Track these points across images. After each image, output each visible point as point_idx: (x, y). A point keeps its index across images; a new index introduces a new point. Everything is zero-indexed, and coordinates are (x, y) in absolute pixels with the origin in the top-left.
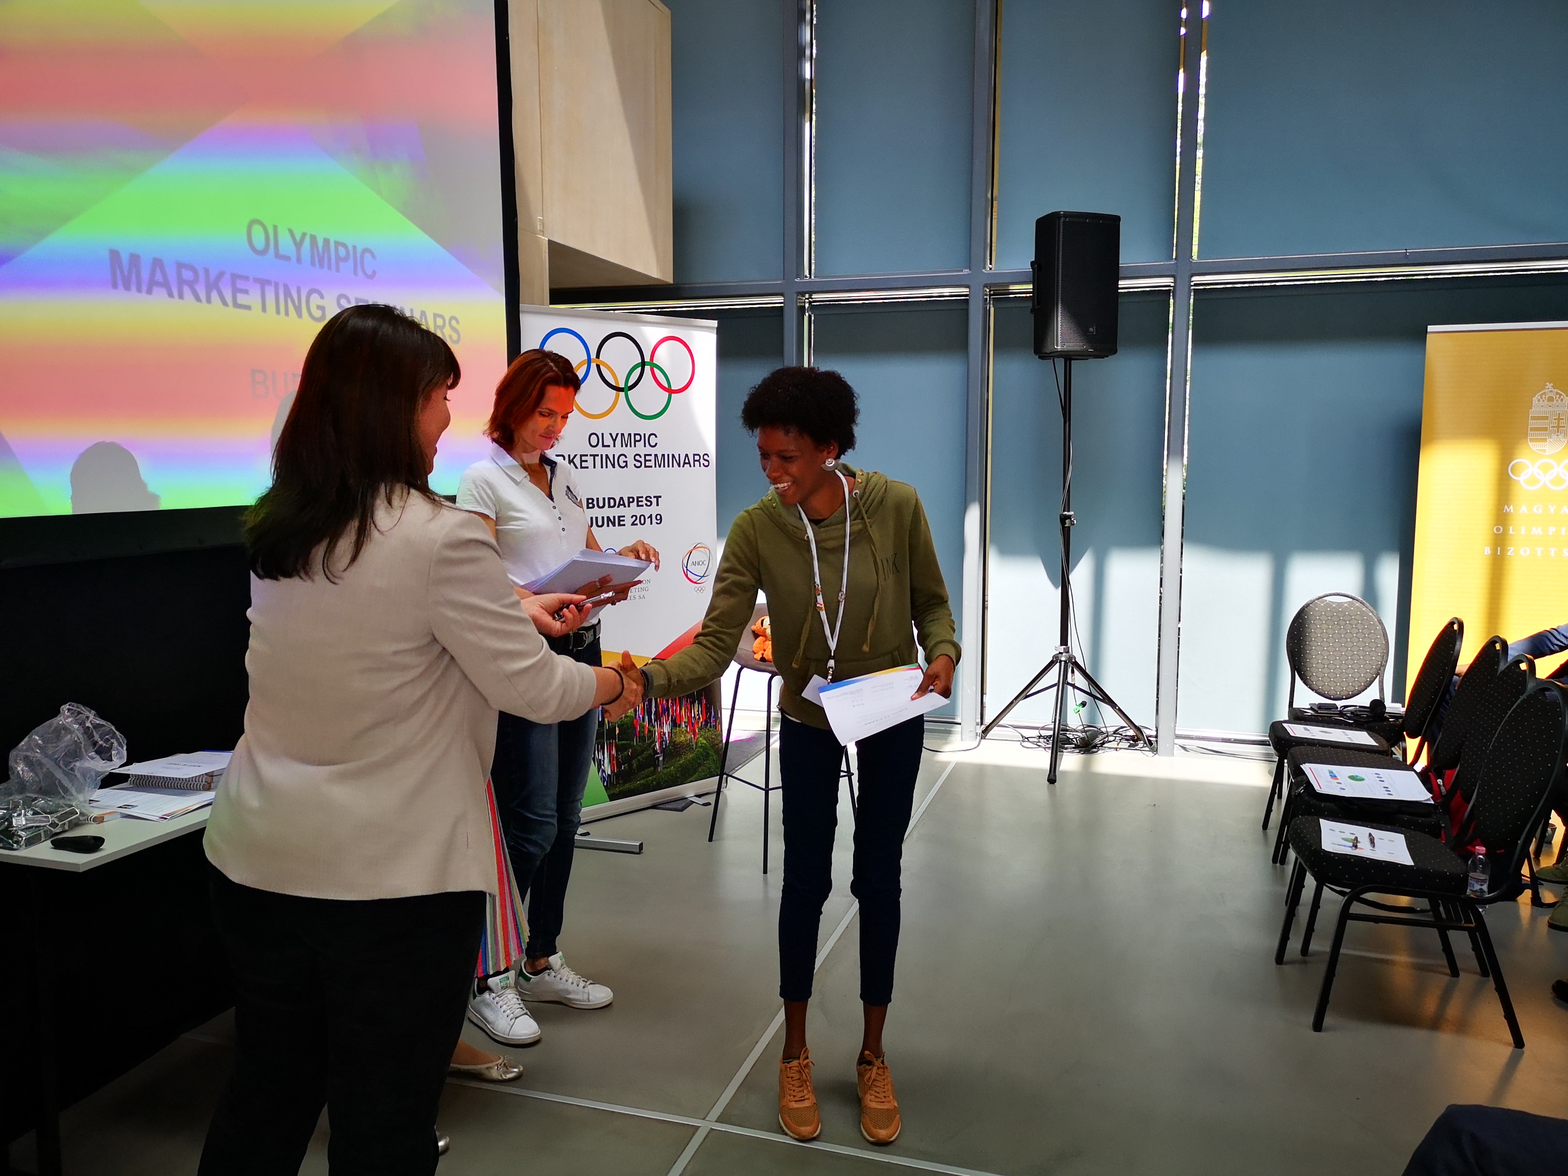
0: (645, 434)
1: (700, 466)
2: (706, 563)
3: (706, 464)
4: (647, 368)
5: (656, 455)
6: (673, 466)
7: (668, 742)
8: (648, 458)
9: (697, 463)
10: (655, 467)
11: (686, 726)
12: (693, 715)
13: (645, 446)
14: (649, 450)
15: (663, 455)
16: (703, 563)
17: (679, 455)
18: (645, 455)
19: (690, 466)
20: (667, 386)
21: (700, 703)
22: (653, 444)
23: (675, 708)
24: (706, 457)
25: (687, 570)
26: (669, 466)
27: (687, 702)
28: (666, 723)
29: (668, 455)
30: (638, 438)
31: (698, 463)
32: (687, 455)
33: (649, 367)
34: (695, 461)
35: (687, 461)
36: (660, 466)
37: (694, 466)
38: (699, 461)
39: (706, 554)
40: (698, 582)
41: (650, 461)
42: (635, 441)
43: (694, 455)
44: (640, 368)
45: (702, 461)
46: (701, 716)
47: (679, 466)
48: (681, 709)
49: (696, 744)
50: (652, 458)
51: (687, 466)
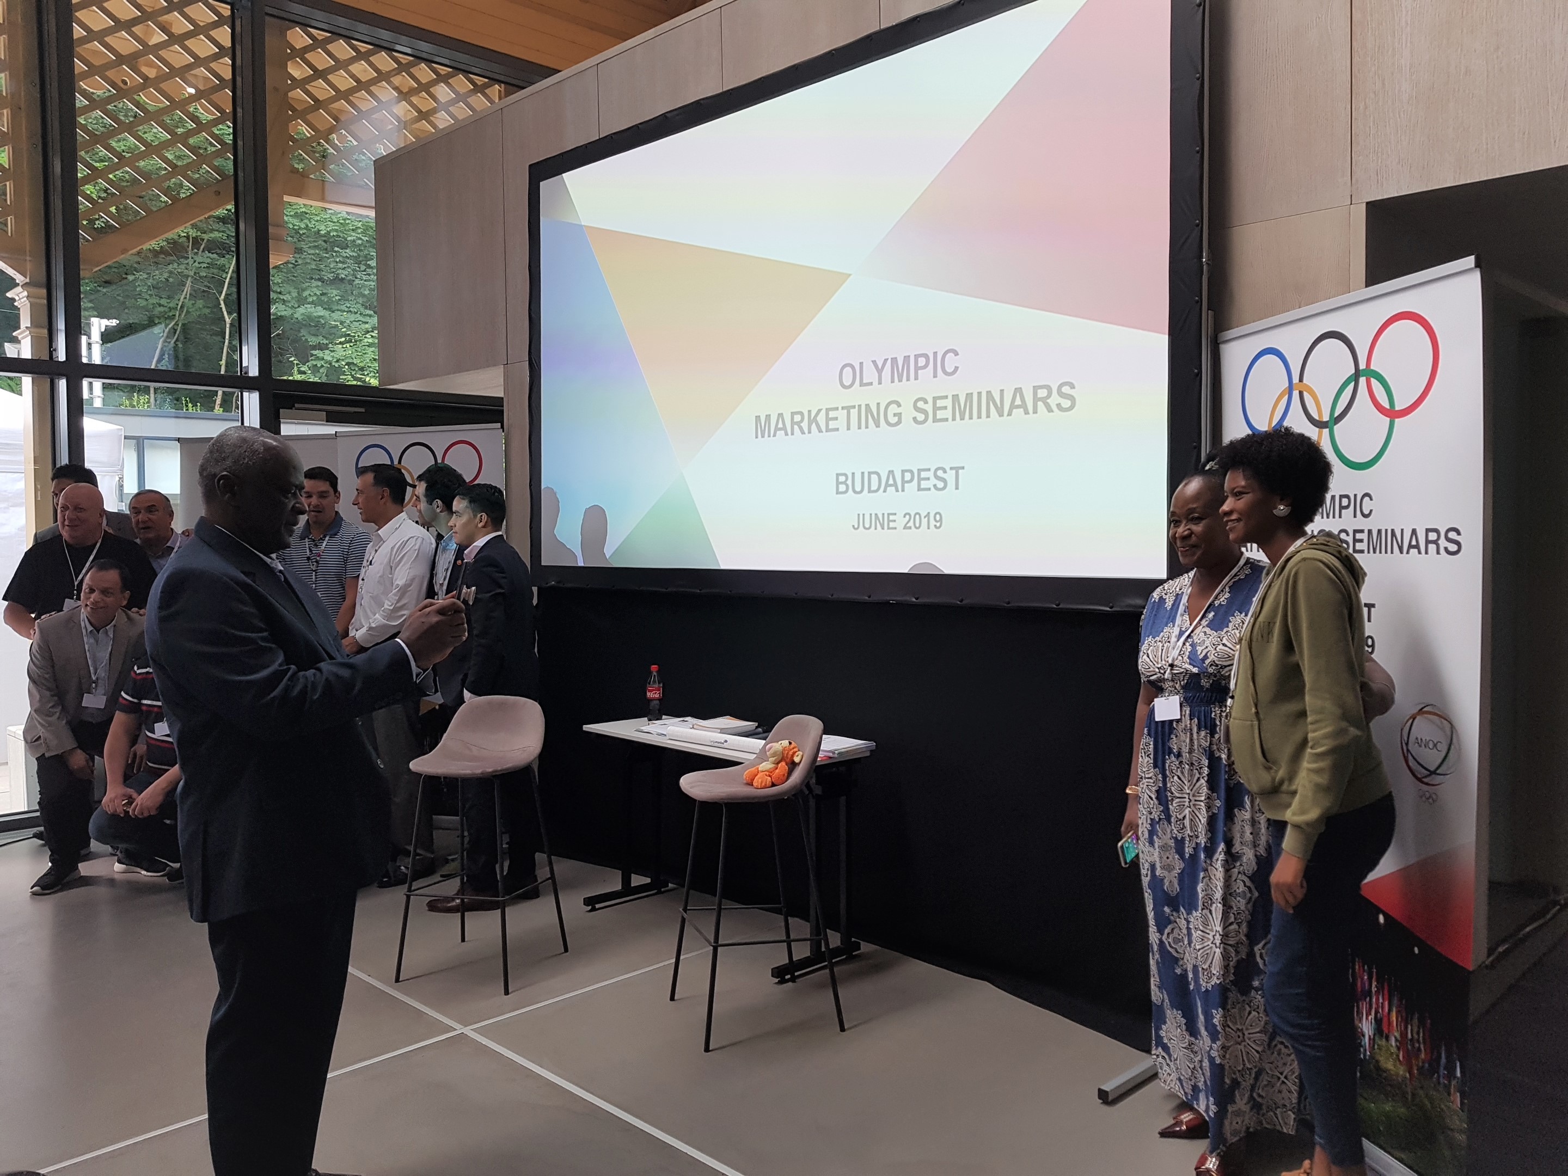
0: (1355, 495)
1: (1438, 553)
2: (1443, 747)
3: (1453, 547)
4: (1362, 380)
5: (1370, 532)
6: (1392, 553)
7: (1368, 1053)
8: (1358, 536)
9: (1432, 547)
10: (1369, 552)
11: (1399, 1049)
12: (1409, 1036)
13: (1355, 516)
14: (1361, 523)
15: (1379, 531)
16: (1435, 745)
17: (1402, 530)
18: (1355, 532)
19: (1420, 553)
20: (1386, 405)
21: (1422, 1023)
22: (1366, 512)
23: (1381, 1000)
24: (1452, 535)
25: (1408, 750)
26: (1386, 552)
27: (1401, 1003)
28: (1367, 1018)
29: (1386, 530)
30: (1345, 502)
31: (1434, 546)
32: (1414, 532)
33: (1364, 378)
34: (1428, 542)
35: (1414, 543)
36: (1374, 552)
37: (1426, 553)
38: (1435, 542)
39: (1442, 729)
40: (1425, 780)
41: (1361, 541)
42: (1342, 508)
43: (1428, 531)
44: (1353, 384)
45: (1443, 543)
46: (1422, 1046)
47: (1401, 553)
48: (1390, 1010)
49: (1413, 1095)
50: (1364, 536)
51: (1414, 551)
